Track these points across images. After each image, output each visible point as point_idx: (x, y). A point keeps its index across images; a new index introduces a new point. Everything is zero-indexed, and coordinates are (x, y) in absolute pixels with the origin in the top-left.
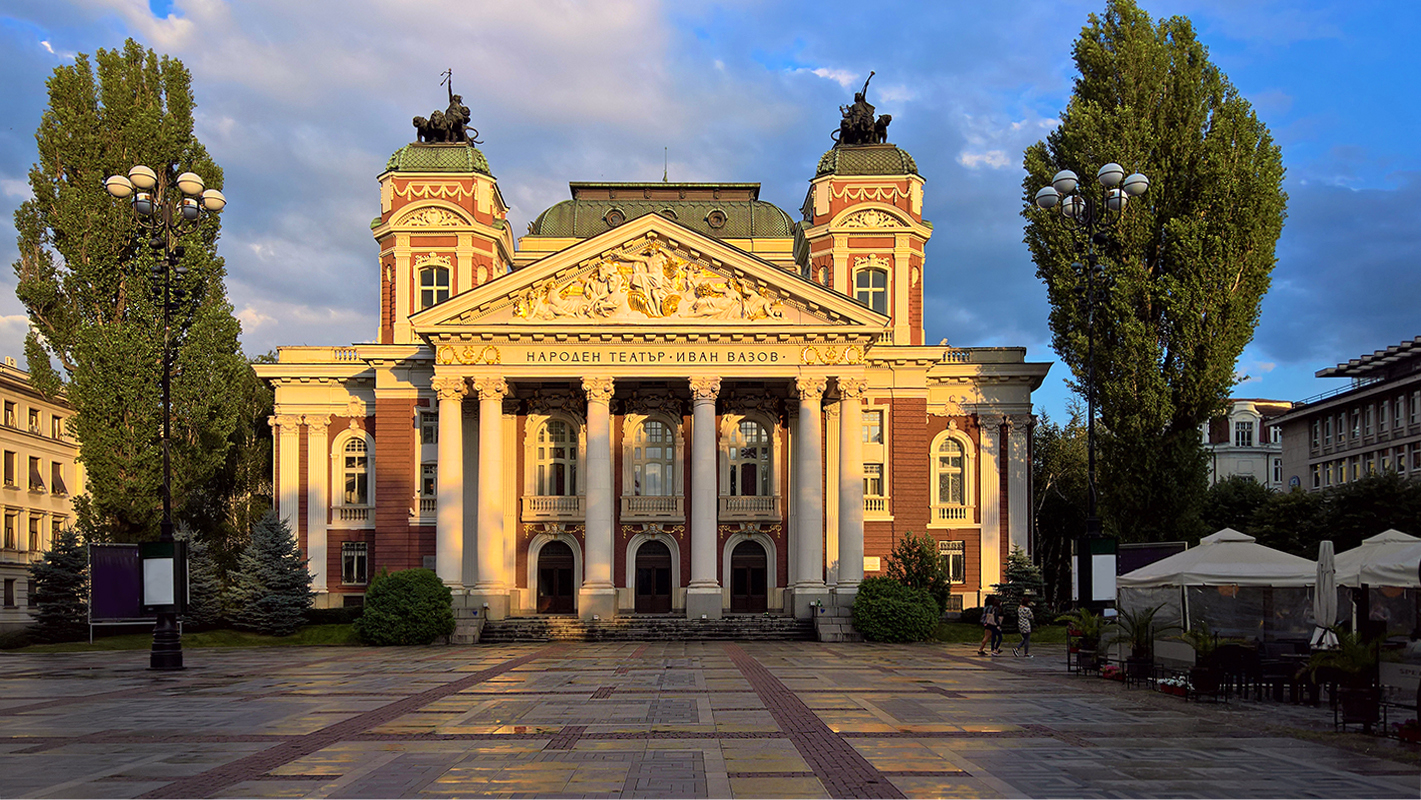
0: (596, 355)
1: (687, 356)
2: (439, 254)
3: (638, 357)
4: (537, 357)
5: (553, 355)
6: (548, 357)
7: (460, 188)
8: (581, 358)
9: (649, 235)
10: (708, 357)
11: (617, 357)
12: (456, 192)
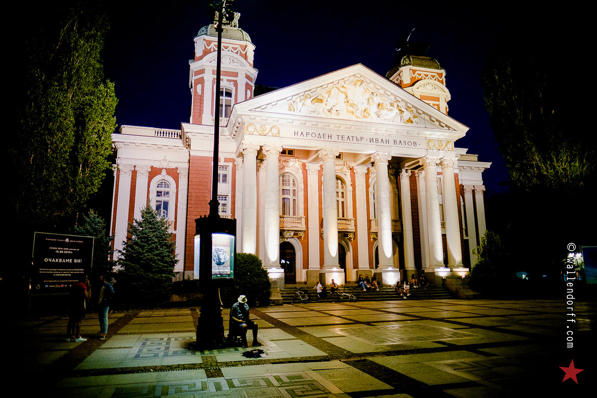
0: (330, 135)
1: (374, 140)
2: (228, 80)
3: (351, 138)
4: (299, 134)
5: (307, 134)
6: (305, 134)
7: (239, 49)
8: (322, 137)
9: (356, 75)
10: (385, 142)
11: (340, 137)
12: (237, 50)
